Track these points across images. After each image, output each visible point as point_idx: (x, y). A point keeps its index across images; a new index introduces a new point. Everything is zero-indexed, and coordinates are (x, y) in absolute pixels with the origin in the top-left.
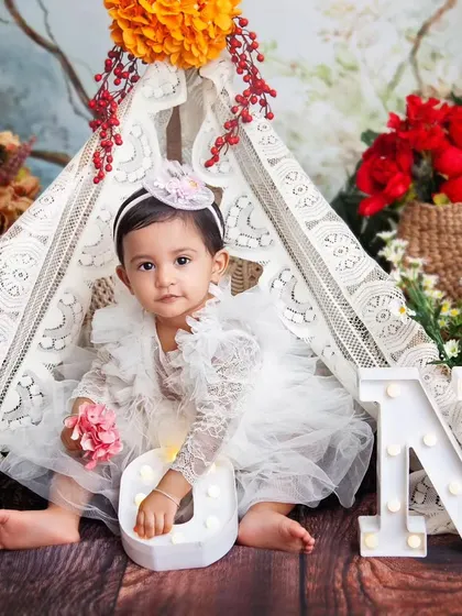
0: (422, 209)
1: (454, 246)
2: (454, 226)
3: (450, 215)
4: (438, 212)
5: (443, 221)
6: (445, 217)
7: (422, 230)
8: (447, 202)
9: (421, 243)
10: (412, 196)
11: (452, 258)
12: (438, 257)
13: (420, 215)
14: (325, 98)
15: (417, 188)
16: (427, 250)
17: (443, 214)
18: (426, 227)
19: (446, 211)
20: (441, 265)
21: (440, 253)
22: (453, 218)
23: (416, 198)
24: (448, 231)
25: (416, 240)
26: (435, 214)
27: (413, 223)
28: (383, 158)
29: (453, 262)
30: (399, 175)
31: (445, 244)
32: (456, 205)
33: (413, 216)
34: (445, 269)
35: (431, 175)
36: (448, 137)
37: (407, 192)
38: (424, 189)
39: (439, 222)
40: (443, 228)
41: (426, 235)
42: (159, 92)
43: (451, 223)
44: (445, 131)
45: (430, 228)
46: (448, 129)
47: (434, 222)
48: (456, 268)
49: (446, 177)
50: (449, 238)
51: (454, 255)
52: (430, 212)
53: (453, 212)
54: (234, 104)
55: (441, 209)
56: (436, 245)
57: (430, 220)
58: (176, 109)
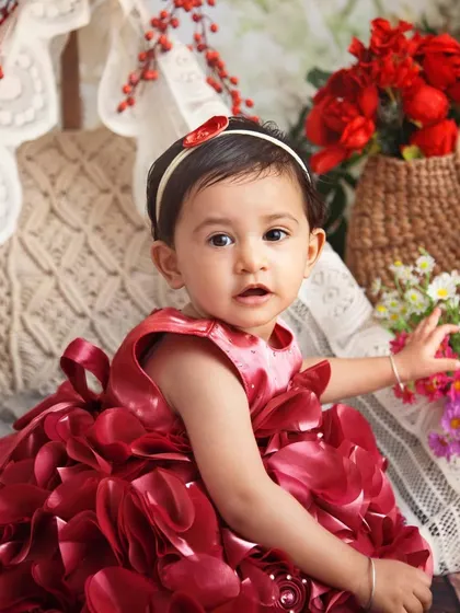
0: (387, 165)
1: (427, 213)
2: (428, 187)
3: (424, 173)
4: (409, 170)
5: (415, 180)
6: (418, 176)
7: (387, 192)
8: (419, 157)
9: (386, 208)
10: (375, 149)
11: (425, 228)
12: (408, 226)
13: (386, 172)
14: (259, 27)
15: (383, 138)
16: (393, 218)
17: (415, 172)
18: (392, 188)
19: (418, 167)
20: (410, 236)
21: (411, 221)
22: (427, 178)
23: (381, 152)
24: (420, 193)
25: (380, 204)
26: (404, 172)
27: (376, 183)
28: (340, 100)
29: (426, 232)
30: (359, 121)
31: (417, 209)
32: (431, 160)
33: (376, 174)
34: (416, 241)
35: (401, 123)
36: (423, 75)
37: (370, 142)
38: (391, 139)
39: (409, 181)
40: (415, 191)
41: (392, 198)
42: (53, 12)
43: (425, 183)
44: (418, 67)
45: (398, 189)
46: (421, 64)
47: (403, 182)
48: (429, 240)
49: (419, 124)
50: (422, 202)
51: (428, 224)
52: (397, 169)
53: (427, 169)
54: (148, 29)
55: (413, 165)
56: (404, 210)
57: (398, 179)
58: (74, 35)
